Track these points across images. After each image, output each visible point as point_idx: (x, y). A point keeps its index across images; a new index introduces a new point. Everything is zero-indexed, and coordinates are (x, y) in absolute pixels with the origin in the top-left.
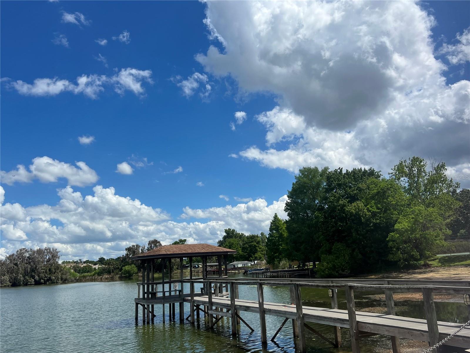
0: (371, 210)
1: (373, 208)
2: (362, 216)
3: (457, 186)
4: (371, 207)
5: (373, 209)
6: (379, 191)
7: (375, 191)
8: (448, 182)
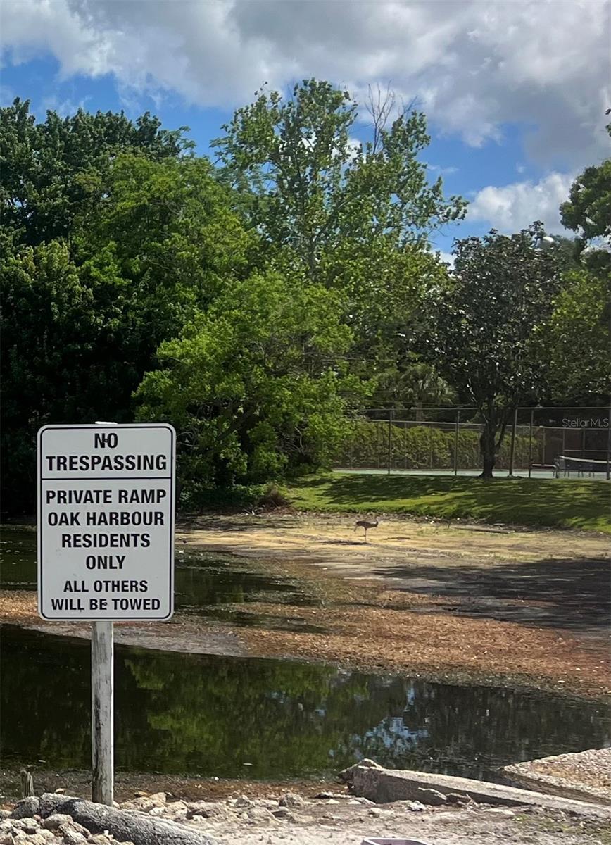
0: (96, 278)
1: (107, 268)
2: (58, 299)
3: (454, 210)
4: (100, 266)
5: (104, 273)
6: (144, 204)
7: (129, 204)
8: (426, 194)
